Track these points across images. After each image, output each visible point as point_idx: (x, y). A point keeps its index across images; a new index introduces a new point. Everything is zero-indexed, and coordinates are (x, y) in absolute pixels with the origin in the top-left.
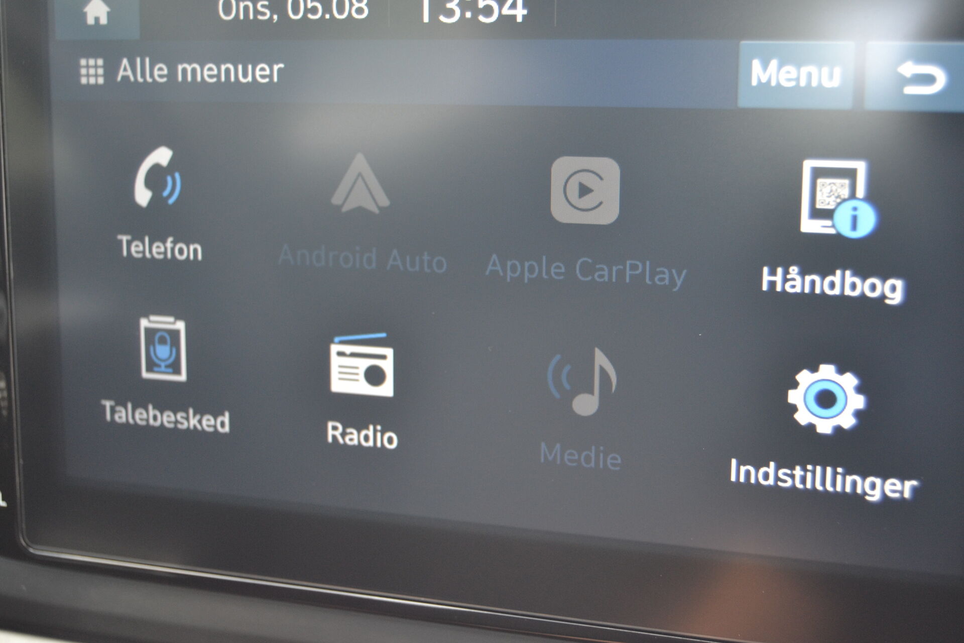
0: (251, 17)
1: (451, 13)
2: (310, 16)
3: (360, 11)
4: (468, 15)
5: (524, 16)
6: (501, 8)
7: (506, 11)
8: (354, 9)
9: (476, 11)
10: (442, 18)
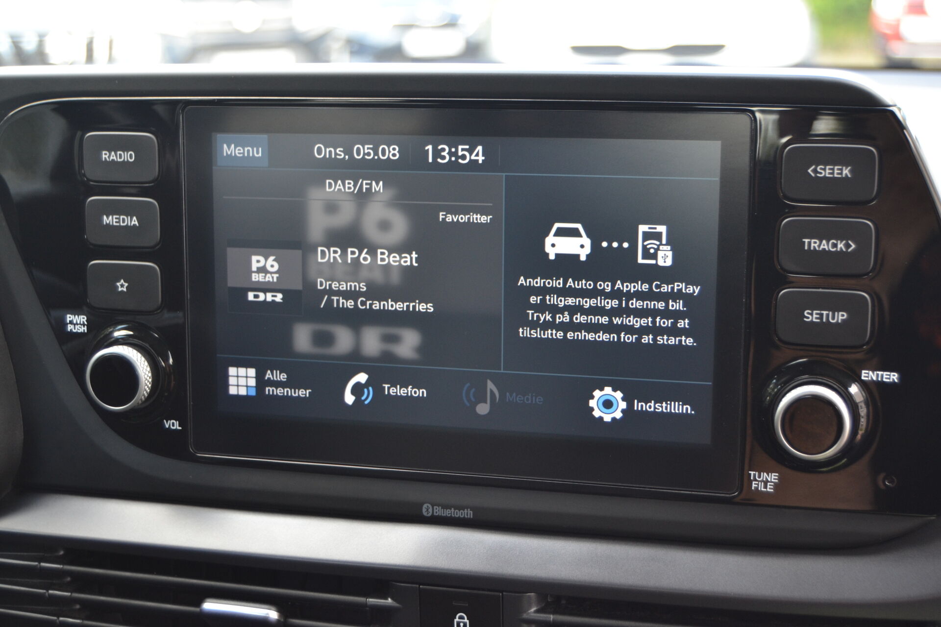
0: (333, 156)
1: (443, 158)
2: (366, 157)
3: (394, 155)
4: (453, 159)
5: (483, 160)
6: (471, 155)
7: (473, 157)
8: (391, 154)
9: (458, 157)
10: (439, 160)
